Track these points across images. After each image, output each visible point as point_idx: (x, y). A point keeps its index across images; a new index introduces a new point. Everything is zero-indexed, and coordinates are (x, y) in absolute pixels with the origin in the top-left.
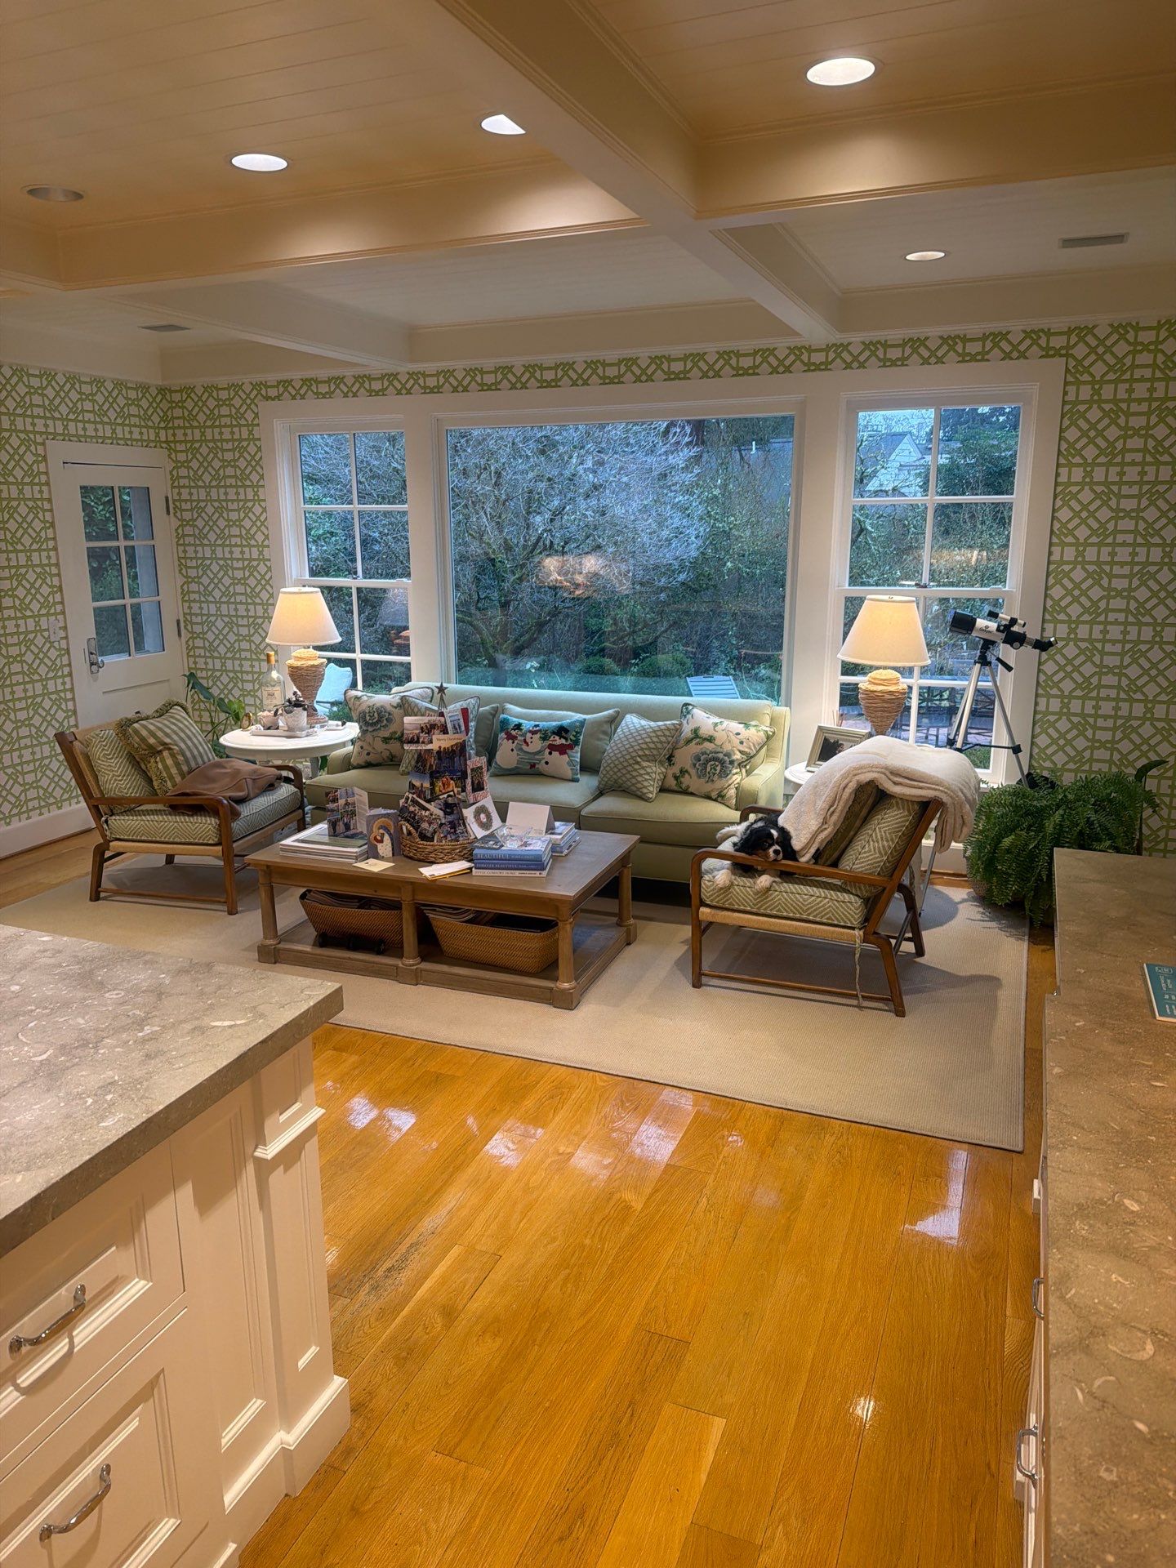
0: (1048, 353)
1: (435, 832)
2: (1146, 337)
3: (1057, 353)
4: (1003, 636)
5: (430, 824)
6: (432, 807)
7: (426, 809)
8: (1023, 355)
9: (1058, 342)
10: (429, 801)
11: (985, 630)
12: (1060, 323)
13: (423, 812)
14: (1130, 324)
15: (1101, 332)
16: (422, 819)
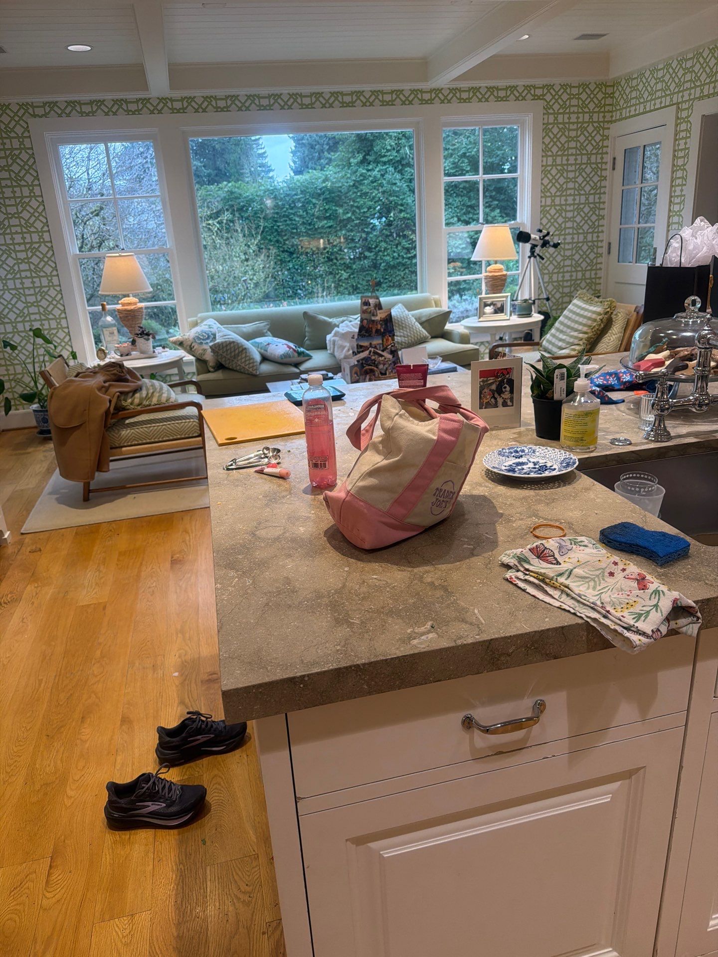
0: (536, 98)
1: (387, 369)
2: (575, 91)
3: (539, 98)
4: (542, 241)
5: (384, 364)
6: (384, 354)
7: (382, 356)
8: (524, 99)
9: (539, 92)
10: (383, 351)
11: (535, 239)
12: (539, 82)
13: (380, 358)
14: (567, 84)
15: (557, 88)
16: (379, 363)
